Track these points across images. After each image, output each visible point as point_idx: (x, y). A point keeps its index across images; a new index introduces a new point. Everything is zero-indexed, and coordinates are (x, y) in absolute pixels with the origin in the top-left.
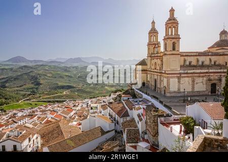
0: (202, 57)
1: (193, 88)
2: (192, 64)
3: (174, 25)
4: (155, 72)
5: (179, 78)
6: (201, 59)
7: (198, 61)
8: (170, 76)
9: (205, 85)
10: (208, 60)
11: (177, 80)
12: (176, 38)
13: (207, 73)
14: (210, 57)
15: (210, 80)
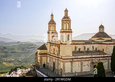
0: (88, 45)
2: (81, 50)
3: (68, 22)
4: (54, 56)
5: (72, 62)
7: (85, 48)
8: (66, 60)
9: (90, 67)
10: (92, 47)
11: (70, 63)
12: (69, 32)
13: (91, 58)
14: (93, 45)
15: (93, 63)
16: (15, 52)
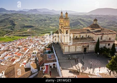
0: (82, 34)
1: (76, 50)
2: (78, 37)
5: (69, 46)
6: (82, 35)
7: (80, 36)
8: (65, 45)
12: (68, 28)
14: (86, 34)
15: (83, 47)
16: (56, 21)
